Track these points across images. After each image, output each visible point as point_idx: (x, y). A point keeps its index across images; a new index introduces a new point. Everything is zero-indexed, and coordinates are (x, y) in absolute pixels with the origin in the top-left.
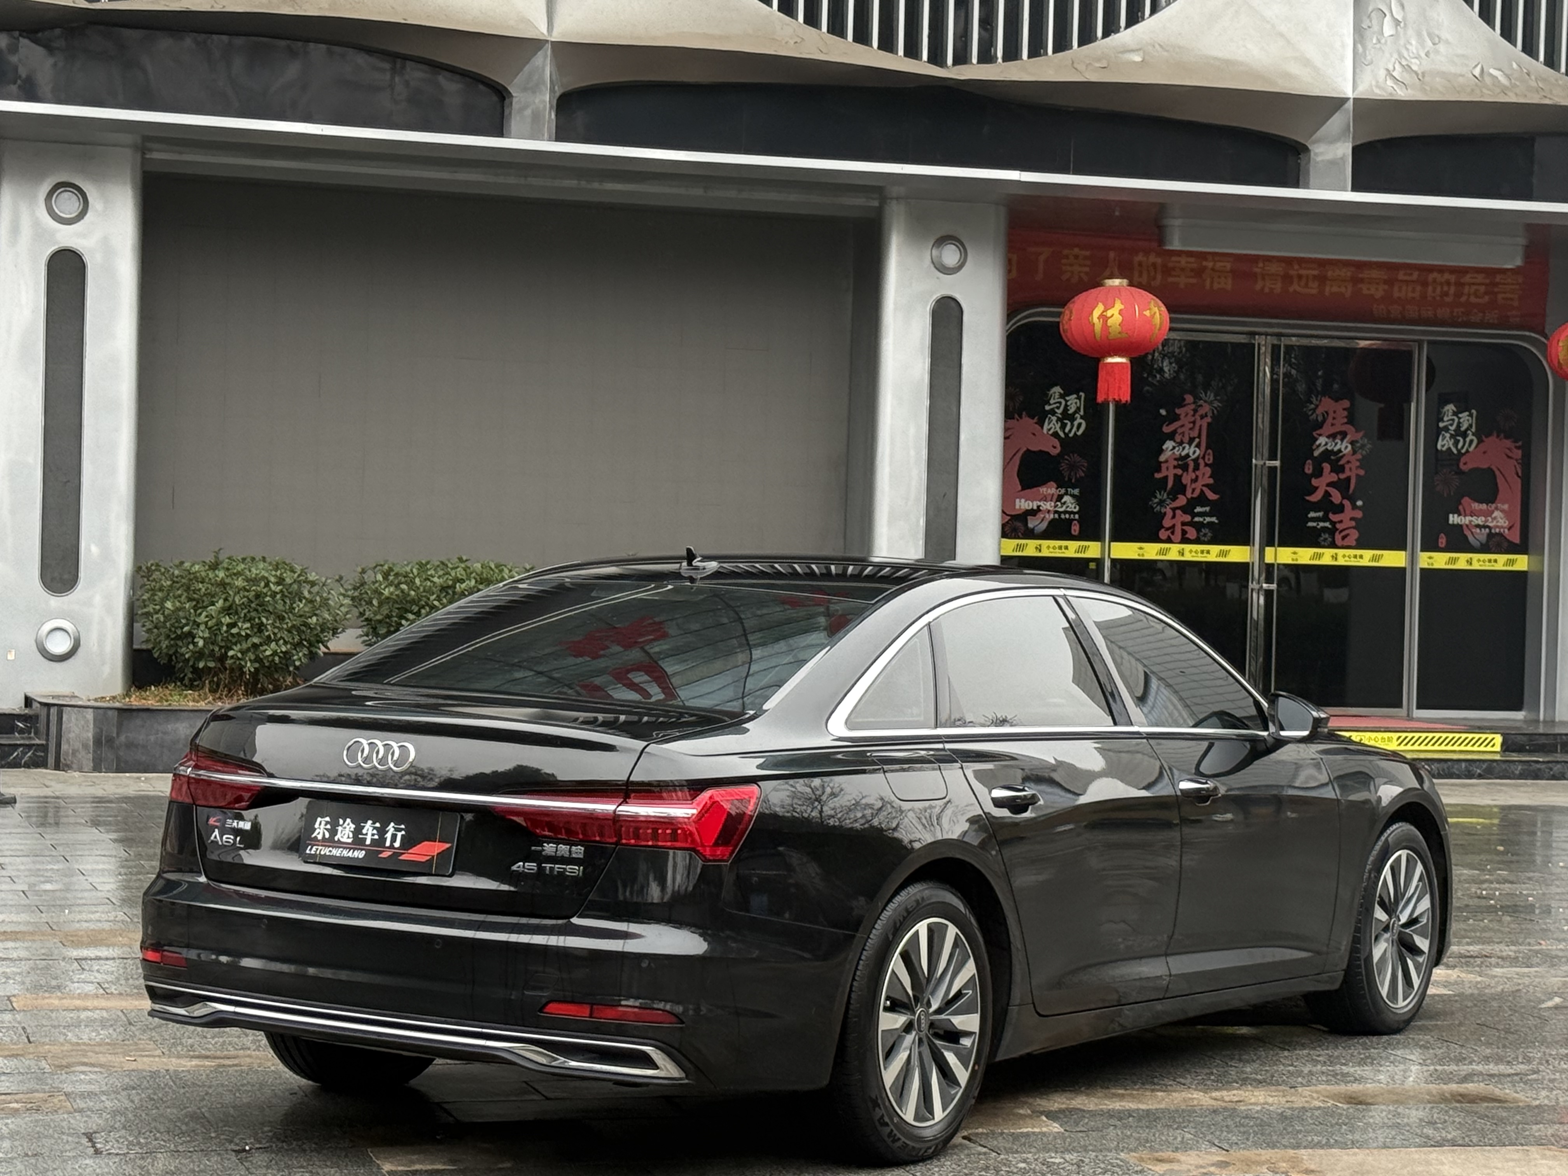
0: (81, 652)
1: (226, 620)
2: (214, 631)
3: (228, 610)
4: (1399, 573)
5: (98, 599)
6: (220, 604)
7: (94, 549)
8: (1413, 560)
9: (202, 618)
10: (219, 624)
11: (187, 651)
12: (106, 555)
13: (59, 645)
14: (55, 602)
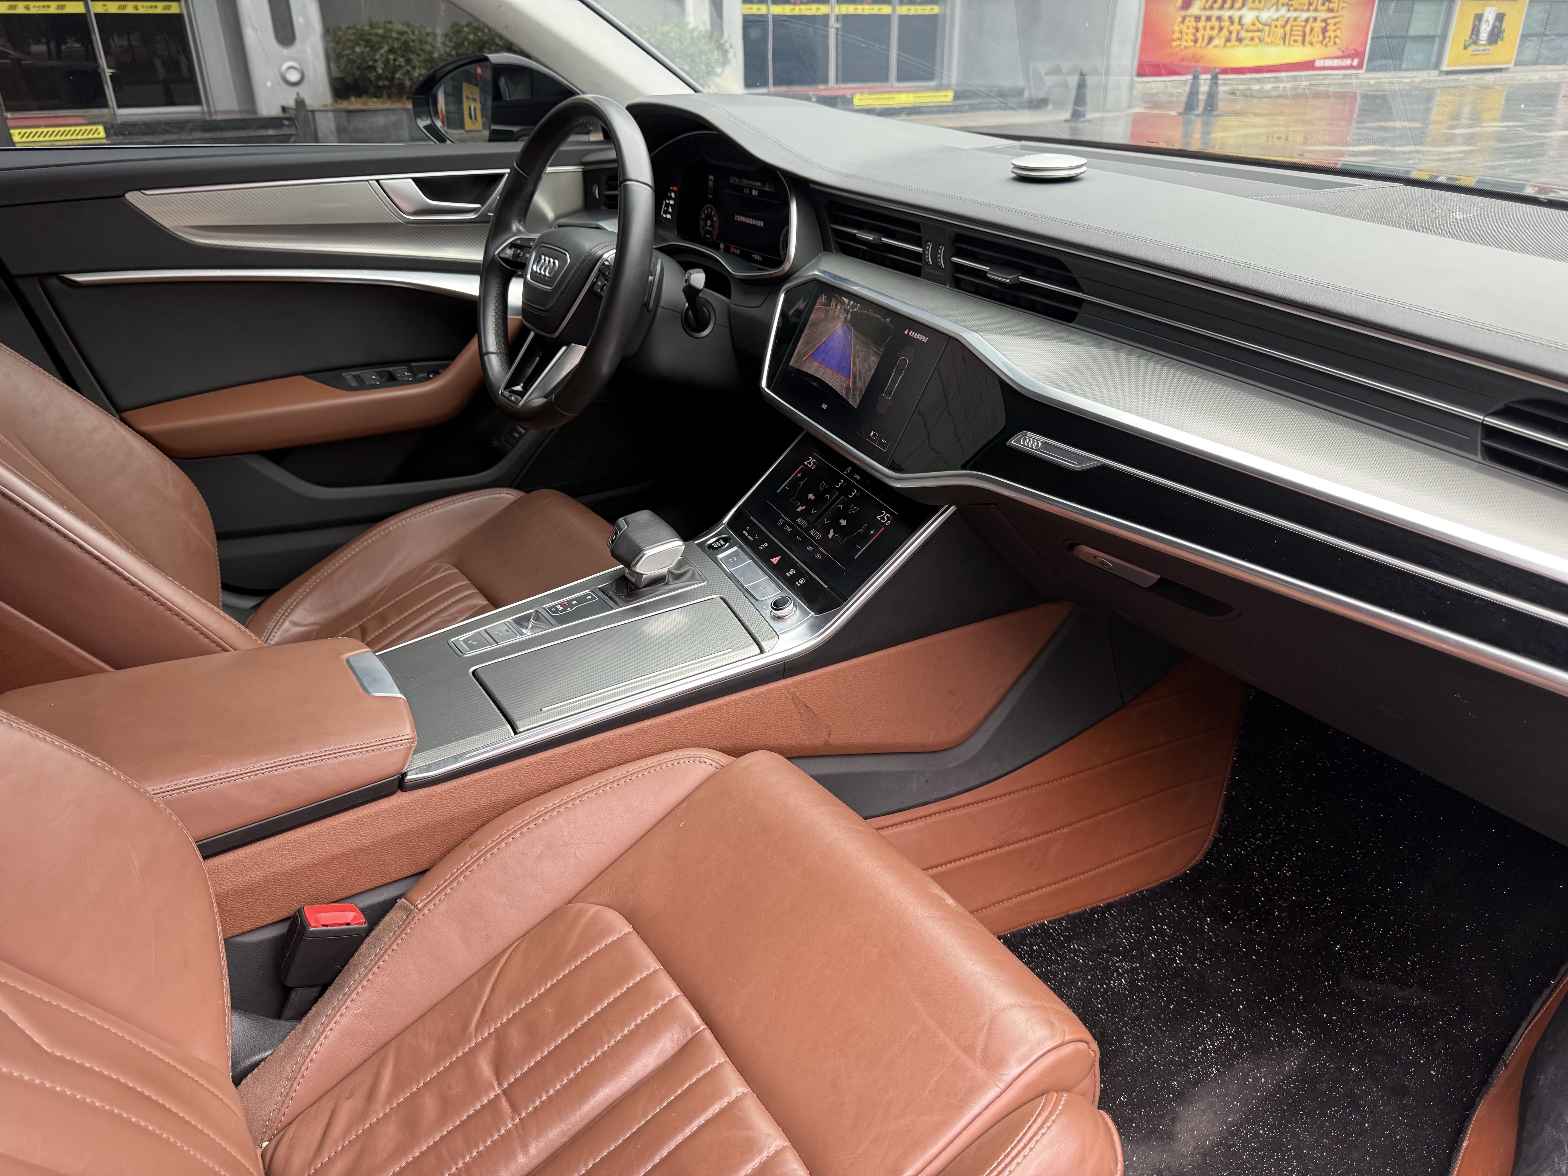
0: (306, 80)
1: (391, 57)
2: (386, 63)
3: (391, 50)
4: (888, 17)
5: (308, 49)
6: (386, 48)
7: (301, 20)
8: (894, 10)
9: (378, 56)
10: (388, 60)
11: (372, 76)
12: (308, 22)
13: (294, 77)
14: (285, 51)
